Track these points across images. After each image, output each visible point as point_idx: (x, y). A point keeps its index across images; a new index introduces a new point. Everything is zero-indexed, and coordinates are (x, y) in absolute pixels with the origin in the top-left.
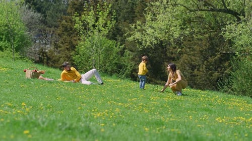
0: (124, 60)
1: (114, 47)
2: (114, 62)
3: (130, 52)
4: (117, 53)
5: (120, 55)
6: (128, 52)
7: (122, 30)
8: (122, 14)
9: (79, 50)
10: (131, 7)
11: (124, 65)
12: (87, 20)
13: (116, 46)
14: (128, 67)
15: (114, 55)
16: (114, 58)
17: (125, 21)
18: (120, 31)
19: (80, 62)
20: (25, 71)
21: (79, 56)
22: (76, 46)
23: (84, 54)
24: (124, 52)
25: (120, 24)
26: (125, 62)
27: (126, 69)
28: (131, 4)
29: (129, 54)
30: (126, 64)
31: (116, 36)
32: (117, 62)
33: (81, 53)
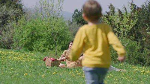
0: (143, 55)
1: (136, 46)
2: (136, 57)
3: (148, 50)
4: (138, 51)
5: (140, 52)
7: (141, 34)
8: (140, 23)
11: (143, 59)
12: (113, 19)
13: (137, 46)
14: (147, 61)
15: (136, 51)
16: (136, 55)
17: (143, 27)
18: (140, 34)
24: (144, 49)
25: (140, 30)
26: (144, 57)
27: (145, 62)
28: (147, 15)
29: (147, 51)
31: (137, 39)
32: (138, 57)
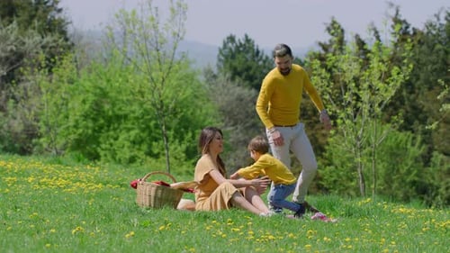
0: (431, 174)
1: (409, 145)
2: (409, 179)
3: (445, 157)
4: (416, 160)
5: (422, 164)
6: (441, 156)
7: (425, 109)
8: (422, 76)
9: (331, 154)
10: (443, 60)
11: (431, 185)
12: (339, 64)
13: (413, 145)
14: (442, 190)
15: (410, 163)
16: (409, 172)
17: (430, 89)
18: (421, 111)
19: (335, 181)
20: (135, 186)
21: (332, 168)
22: (327, 147)
23: (343, 164)
24: (432, 156)
25: (420, 96)
26: (433, 178)
27: (437, 195)
28: (442, 53)
29: (442, 160)
30: (436, 184)
31: (412, 124)
32: (416, 179)
33: (337, 162)
